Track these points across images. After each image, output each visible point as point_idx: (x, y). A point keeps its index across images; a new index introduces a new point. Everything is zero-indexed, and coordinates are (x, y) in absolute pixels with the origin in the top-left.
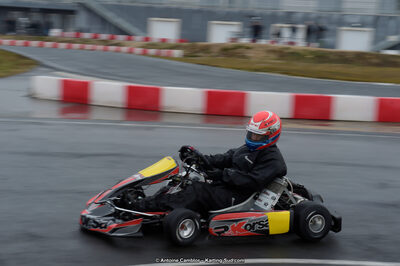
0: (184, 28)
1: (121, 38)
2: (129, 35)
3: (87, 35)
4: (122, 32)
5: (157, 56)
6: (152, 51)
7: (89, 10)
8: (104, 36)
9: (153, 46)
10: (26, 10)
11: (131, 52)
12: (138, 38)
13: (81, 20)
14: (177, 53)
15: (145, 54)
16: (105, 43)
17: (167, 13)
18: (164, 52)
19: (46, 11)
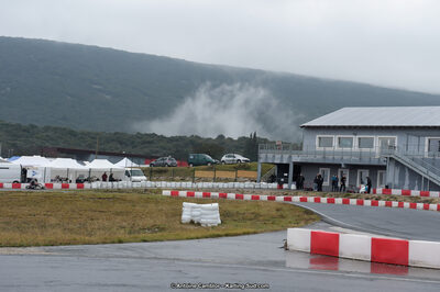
13: (391, 175)
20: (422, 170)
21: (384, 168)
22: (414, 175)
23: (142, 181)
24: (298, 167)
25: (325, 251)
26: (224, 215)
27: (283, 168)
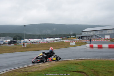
0: (110, 36)
1: (101, 39)
2: (102, 38)
3: (95, 39)
4: (101, 38)
5: (106, 41)
6: (105, 40)
7: (95, 35)
8: (98, 39)
9: (106, 39)
10: (86, 36)
11: (102, 41)
12: (103, 39)
13: (94, 37)
14: (109, 40)
15: (104, 41)
16: (98, 40)
17: (107, 34)
18: (107, 40)
19: (89, 36)
20: (98, 36)
21: (93, 36)
22: (98, 37)
23: (61, 40)
24: (82, 37)
25: (92, 47)
26: (76, 44)
27: (80, 37)
